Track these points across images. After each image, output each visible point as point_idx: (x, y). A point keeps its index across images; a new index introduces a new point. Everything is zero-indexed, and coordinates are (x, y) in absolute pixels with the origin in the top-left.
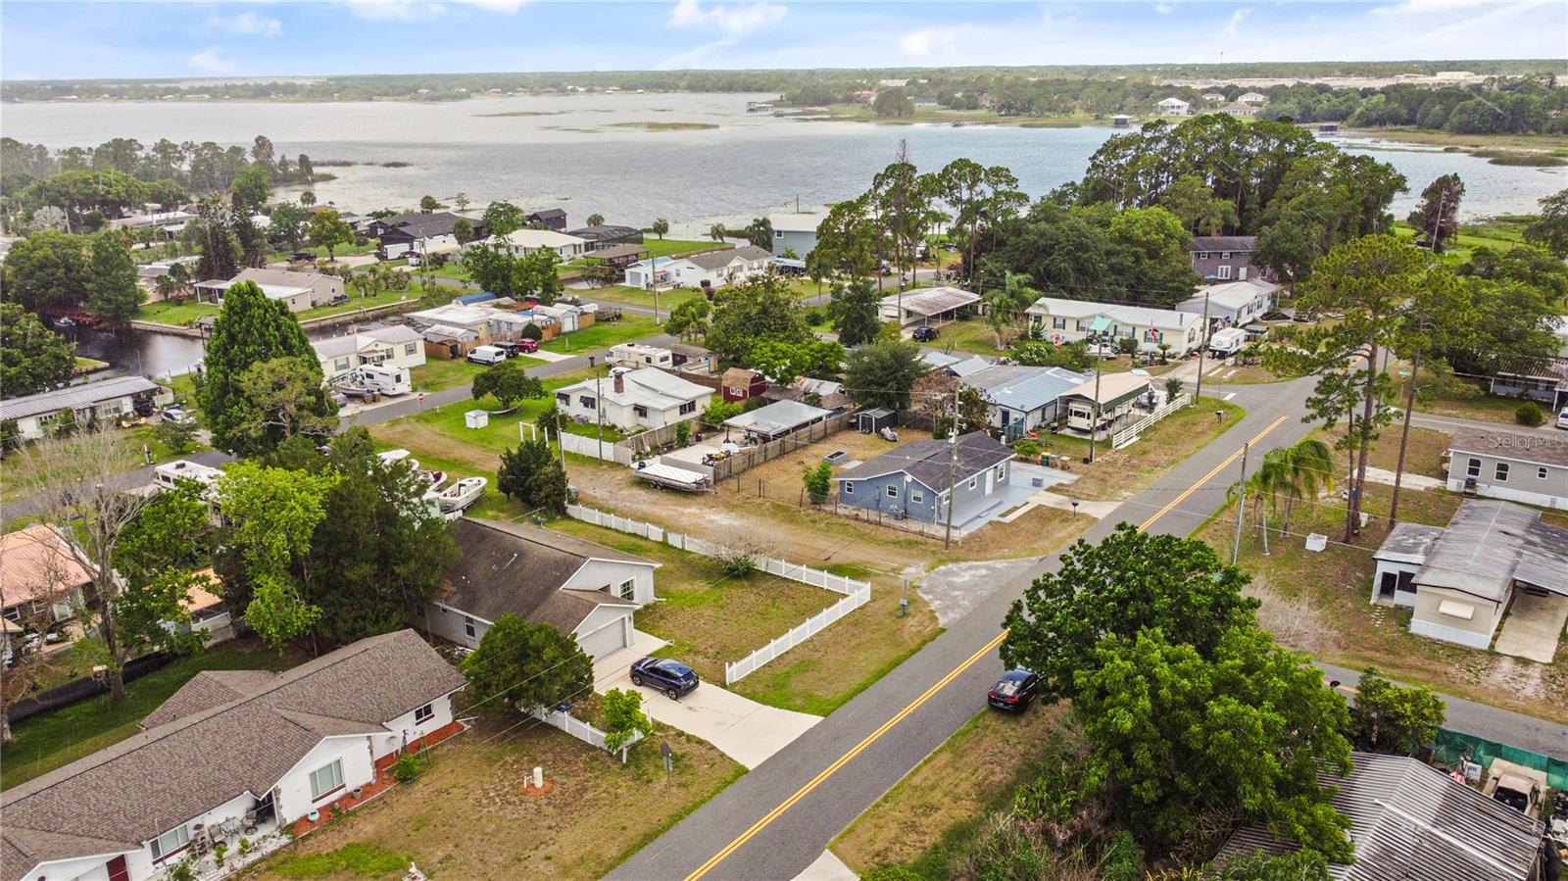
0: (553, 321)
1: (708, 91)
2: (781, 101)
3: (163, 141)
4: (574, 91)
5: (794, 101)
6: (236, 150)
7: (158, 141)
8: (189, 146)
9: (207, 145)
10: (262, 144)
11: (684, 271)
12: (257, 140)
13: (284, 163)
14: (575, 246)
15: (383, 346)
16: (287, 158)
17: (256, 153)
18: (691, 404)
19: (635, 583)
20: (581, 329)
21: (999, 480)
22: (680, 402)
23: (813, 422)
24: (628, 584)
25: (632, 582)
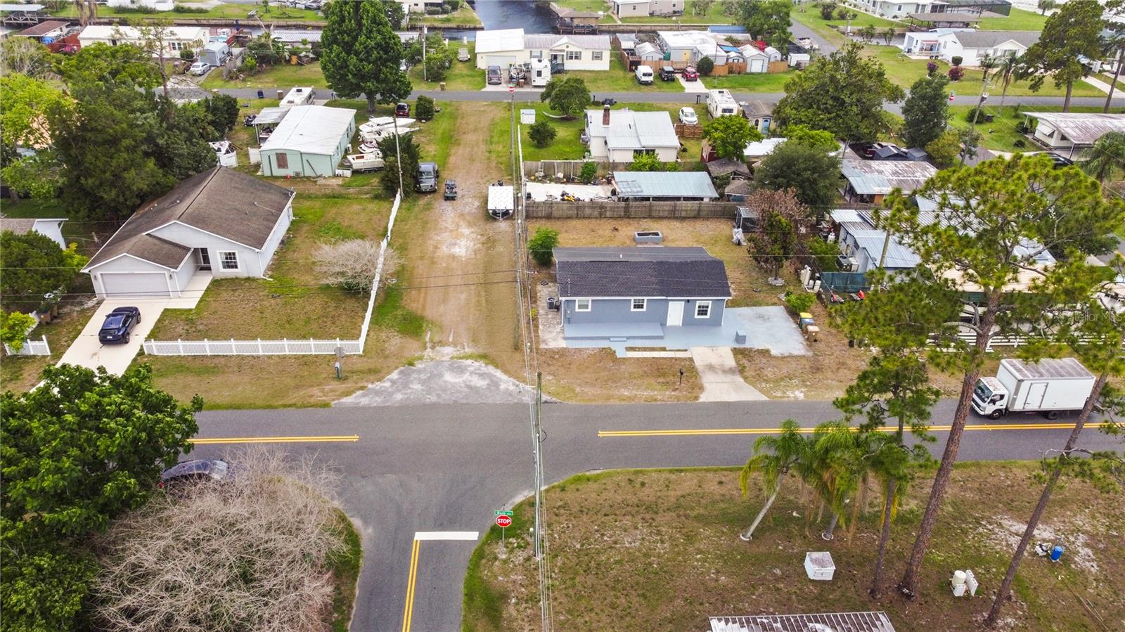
0: (742, 61)
11: (950, 45)
14: (918, 5)
15: (573, 49)
18: (650, 152)
19: (237, 256)
20: (768, 73)
21: (696, 316)
22: (638, 147)
23: (686, 199)
24: (230, 254)
25: (234, 254)
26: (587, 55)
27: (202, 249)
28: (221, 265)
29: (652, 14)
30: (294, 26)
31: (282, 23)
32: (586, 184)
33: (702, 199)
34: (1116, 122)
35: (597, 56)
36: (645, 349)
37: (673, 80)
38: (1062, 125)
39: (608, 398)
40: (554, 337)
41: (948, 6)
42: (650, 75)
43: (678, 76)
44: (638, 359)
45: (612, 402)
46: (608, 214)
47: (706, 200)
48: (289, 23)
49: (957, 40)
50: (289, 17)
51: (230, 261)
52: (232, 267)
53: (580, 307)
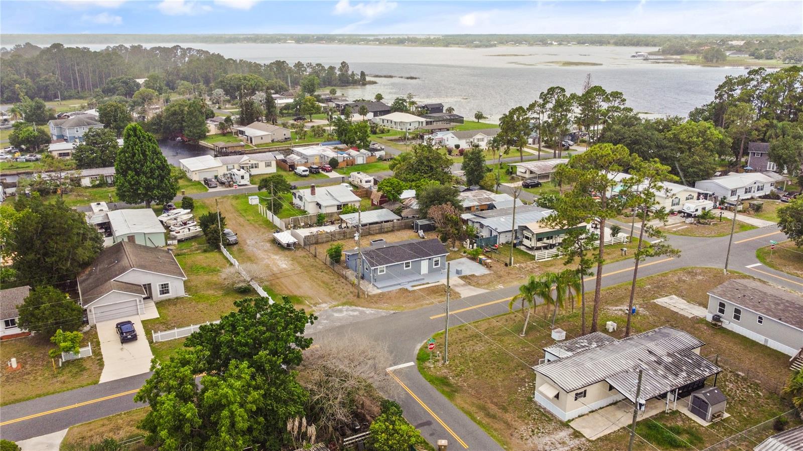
0: (351, 158)
1: (625, 45)
2: (659, 51)
3: (299, 62)
4: (551, 44)
5: (664, 52)
6: (332, 68)
7: (297, 62)
8: (310, 65)
9: (317, 65)
10: (344, 65)
11: (450, 139)
12: (342, 64)
13: (353, 74)
14: (419, 122)
15: (253, 162)
16: (355, 73)
17: (341, 69)
18: (345, 205)
19: (170, 285)
20: (367, 163)
21: (434, 267)
22: (338, 203)
23: (385, 222)
24: (165, 284)
25: (167, 284)
26: (262, 165)
27: (148, 284)
28: (159, 293)
29: (273, 141)
30: (24, 173)
31: (14, 172)
32: (321, 226)
33: (393, 221)
34: (550, 162)
35: (268, 165)
36: (420, 285)
37: (319, 172)
38: (529, 167)
39: (422, 305)
40: (371, 289)
41: (434, 121)
42: (307, 171)
43: (320, 170)
44: (420, 289)
45: (424, 307)
46: (348, 237)
47: (395, 221)
48: (20, 172)
49: (453, 136)
50: (17, 168)
51: (165, 289)
52: (166, 293)
53: (380, 272)
